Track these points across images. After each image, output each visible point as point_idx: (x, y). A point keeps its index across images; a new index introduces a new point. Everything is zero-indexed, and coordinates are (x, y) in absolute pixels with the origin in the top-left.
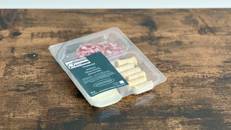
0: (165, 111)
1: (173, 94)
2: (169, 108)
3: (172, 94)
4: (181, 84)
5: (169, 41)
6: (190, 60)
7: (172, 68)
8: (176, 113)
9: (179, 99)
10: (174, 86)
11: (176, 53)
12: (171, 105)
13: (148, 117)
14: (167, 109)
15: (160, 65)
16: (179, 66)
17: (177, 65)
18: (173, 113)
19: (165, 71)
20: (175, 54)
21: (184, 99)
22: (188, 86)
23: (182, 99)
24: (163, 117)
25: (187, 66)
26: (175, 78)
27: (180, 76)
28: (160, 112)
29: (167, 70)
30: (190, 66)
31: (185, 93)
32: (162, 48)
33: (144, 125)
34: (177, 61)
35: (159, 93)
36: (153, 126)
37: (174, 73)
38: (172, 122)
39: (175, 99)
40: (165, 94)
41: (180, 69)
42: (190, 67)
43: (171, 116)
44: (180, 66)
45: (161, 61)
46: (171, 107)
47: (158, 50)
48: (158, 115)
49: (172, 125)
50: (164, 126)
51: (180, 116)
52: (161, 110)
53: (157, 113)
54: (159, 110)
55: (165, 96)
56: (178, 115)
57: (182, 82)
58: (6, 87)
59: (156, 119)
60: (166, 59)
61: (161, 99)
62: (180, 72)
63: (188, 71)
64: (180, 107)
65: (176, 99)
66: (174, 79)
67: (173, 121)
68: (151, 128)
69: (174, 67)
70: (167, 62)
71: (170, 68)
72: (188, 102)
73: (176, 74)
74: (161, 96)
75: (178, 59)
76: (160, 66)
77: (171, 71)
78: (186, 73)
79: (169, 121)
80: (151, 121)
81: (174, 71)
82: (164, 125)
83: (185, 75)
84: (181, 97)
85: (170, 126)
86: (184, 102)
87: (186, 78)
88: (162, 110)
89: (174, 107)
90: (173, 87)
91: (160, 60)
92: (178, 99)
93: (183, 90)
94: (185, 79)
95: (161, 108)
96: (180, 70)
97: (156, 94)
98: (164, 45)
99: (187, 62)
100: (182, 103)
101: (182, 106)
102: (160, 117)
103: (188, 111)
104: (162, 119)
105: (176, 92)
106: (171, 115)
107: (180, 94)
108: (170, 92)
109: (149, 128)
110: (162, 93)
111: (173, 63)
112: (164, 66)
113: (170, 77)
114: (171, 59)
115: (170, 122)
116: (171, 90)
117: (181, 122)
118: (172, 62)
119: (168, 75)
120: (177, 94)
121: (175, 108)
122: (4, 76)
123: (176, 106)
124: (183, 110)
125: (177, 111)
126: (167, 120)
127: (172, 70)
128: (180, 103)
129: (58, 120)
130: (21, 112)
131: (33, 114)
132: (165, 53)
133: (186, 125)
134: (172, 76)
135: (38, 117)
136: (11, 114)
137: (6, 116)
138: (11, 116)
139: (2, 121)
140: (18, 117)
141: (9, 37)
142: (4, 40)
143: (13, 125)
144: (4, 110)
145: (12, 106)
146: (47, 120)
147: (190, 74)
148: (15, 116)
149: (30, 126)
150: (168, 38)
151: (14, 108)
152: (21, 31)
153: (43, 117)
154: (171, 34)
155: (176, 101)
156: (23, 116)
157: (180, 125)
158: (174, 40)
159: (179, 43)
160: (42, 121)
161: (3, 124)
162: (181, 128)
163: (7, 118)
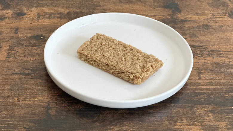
0: (192, 98)
2: (197, 96)
3: (200, 80)
4: (210, 70)
5: (196, 25)
6: (219, 44)
7: (199, 53)
8: (205, 101)
9: (208, 86)
10: (202, 72)
12: (199, 92)
13: (172, 105)
14: (194, 97)
16: (207, 50)
17: (205, 50)
18: (202, 101)
20: (202, 38)
21: (213, 86)
22: (218, 73)
23: (212, 86)
24: (190, 105)
25: (217, 51)
26: (203, 64)
27: (208, 61)
28: (186, 100)
29: (194, 55)
30: (220, 51)
31: (215, 79)
32: (188, 32)
33: (168, 113)
34: (204, 46)
36: (178, 114)
37: (201, 58)
39: (203, 86)
40: (191, 80)
41: (209, 54)
42: (220, 52)
43: (199, 104)
44: (208, 51)
46: (199, 94)
48: (185, 103)
49: (201, 114)
50: (191, 115)
51: (210, 104)
52: (188, 97)
53: (183, 101)
54: (186, 97)
55: (192, 83)
56: (207, 103)
57: (211, 68)
58: (9, 69)
59: (182, 107)
60: (192, 43)
62: (208, 57)
63: (217, 56)
64: (210, 95)
65: (205, 86)
66: (202, 65)
67: (201, 109)
68: (177, 116)
69: (202, 52)
70: (193, 46)
71: (197, 53)
72: (218, 89)
73: (203, 59)
75: (206, 44)
77: (198, 56)
78: (215, 58)
79: (197, 109)
80: (177, 109)
81: (202, 56)
82: (192, 113)
83: (215, 60)
84: (211, 84)
85: (198, 115)
86: (215, 89)
87: (216, 63)
89: (203, 94)
90: (200, 73)
92: (207, 86)
93: (212, 77)
94: (215, 65)
95: (187, 95)
96: (209, 55)
98: (189, 29)
99: (217, 48)
101: (212, 93)
102: (187, 105)
103: (219, 99)
104: (189, 107)
105: (205, 79)
107: (209, 80)
108: (197, 79)
109: (174, 116)
111: (200, 48)
113: (197, 63)
114: (198, 44)
115: (198, 111)
116: (199, 76)
117: (212, 110)
118: (198, 47)
119: (194, 60)
120: (205, 80)
121: (204, 95)
122: (7, 58)
123: (205, 94)
124: (213, 98)
125: (206, 98)
126: (195, 108)
127: (200, 55)
128: (210, 91)
129: (69, 106)
130: (27, 96)
131: (41, 99)
132: (191, 37)
133: (217, 114)
134: (199, 61)
135: (46, 102)
136: (16, 99)
137: (9, 101)
138: (15, 100)
139: (5, 106)
140: (23, 102)
141: (12, 17)
142: (6, 20)
143: (18, 110)
144: (7, 94)
145: (17, 90)
146: (57, 105)
147: (220, 60)
148: (20, 101)
149: (38, 112)
150: (194, 21)
151: (19, 92)
152: (26, 12)
153: (52, 102)
154: (196, 18)
155: (205, 88)
156: (29, 101)
157: (210, 114)
158: (201, 24)
159: (206, 27)
160: (51, 106)
161: (6, 109)
162: (212, 117)
163: (11, 103)
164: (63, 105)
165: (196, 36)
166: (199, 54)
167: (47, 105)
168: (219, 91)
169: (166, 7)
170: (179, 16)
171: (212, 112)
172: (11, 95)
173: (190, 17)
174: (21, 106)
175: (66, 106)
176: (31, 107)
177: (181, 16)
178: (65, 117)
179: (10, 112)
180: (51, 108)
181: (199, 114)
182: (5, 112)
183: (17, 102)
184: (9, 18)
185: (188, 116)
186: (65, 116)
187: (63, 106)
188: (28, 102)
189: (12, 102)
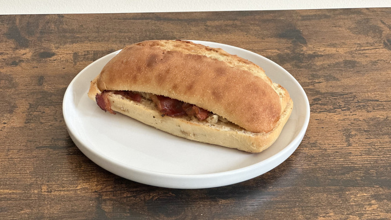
0: (340, 177)
1: (351, 147)
2: (348, 173)
3: (349, 147)
4: (365, 131)
5: (333, 61)
6: (375, 90)
7: (343, 104)
8: (361, 180)
9: (364, 156)
10: (351, 135)
11: (348, 81)
12: (351, 167)
13: (308, 188)
14: (342, 174)
15: (321, 100)
16: (356, 100)
17: (353, 100)
18: (356, 180)
19: (331, 109)
20: (346, 81)
21: (373, 155)
22: (379, 134)
23: (370, 156)
24: (338, 188)
25: (372, 101)
26: (352, 121)
27: (360, 117)
28: (330, 180)
29: (335, 108)
30: (378, 101)
31: (374, 145)
32: (320, 73)
33: (302, 201)
34: (351, 93)
35: (324, 147)
36: (320, 203)
37: (348, 113)
38: (357, 196)
39: (356, 157)
40: (335, 148)
41: (360, 106)
42: (378, 103)
43: (353, 186)
44: (359, 102)
45: (321, 94)
46: (351, 169)
47: (313, 76)
48: (329, 185)
49: (357, 201)
50: (342, 203)
51: (371, 185)
52: (333, 175)
53: (325, 181)
54: (329, 175)
55: (337, 152)
56: (366, 183)
57: (366, 127)
58: (30, 141)
59: (324, 192)
60: (330, 90)
61: (330, 156)
62: (359, 110)
63: (374, 109)
64: (369, 170)
65: (359, 157)
66: (350, 123)
67: (358, 194)
68: (317, 207)
69: (347, 103)
70: (332, 94)
71: (340, 105)
72: (382, 160)
73: (351, 114)
74: (329, 151)
75: (352, 91)
76: (320, 102)
77: (343, 110)
78: (371, 112)
79: (351, 194)
80: (316, 194)
81: (349, 109)
82: (343, 200)
83: (370, 115)
84: (369, 153)
85: (353, 204)
86: (376, 161)
87: (372, 120)
88: (335, 175)
89: (357, 170)
90: (349, 136)
91: (318, 93)
92: (362, 157)
93: (370, 141)
94: (372, 123)
95: (331, 171)
96: (360, 108)
97: (319, 149)
98: (323, 68)
99: (372, 95)
100: (370, 163)
101: (372, 167)
102: (333, 187)
103: (386, 176)
104: (336, 191)
105: (358, 145)
106: (353, 184)
107: (364, 147)
108: (345, 145)
110: (330, 146)
111: (345, 96)
112: (328, 102)
113: (342, 120)
114: (340, 90)
115: (352, 196)
116: (348, 141)
117: (375, 195)
118: (341, 95)
119: (336, 116)
120: (359, 147)
121: (359, 172)
122: (26, 123)
123: (361, 168)
124: (375, 175)
125: (364, 176)
126: (347, 193)
127: (345, 109)
129: (134, 196)
130: (63, 183)
131: (87, 186)
132: (327, 80)
133: (385, 201)
134: (345, 117)
135: (95, 192)
136: (44, 188)
137: (34, 192)
138: (43, 191)
139: (26, 200)
140: (57, 193)
141: (33, 60)
142: (23, 64)
143: (49, 206)
144: (29, 181)
145: (45, 174)
146: (114, 196)
147: (380, 115)
148: (51, 192)
149: (83, 209)
150: (330, 56)
151: (48, 177)
152: (54, 50)
153: (106, 192)
154: (333, 50)
155: (360, 159)
156: (68, 191)
157: (373, 202)
158: (341, 60)
159: (350, 65)
160: (104, 198)
161: (29, 206)
162: (376, 206)
163: (37, 196)
164: (125, 195)
165: (335, 79)
166: (343, 106)
167: (97, 196)
168: (383, 163)
169: (281, 36)
170: (305, 49)
171: (377, 197)
172: (37, 183)
173: (322, 50)
174: (53, 200)
175: (130, 197)
176: (70, 201)
177: (307, 50)
178: (128, 215)
179: (35, 211)
180: (105, 200)
181: (355, 201)
182: (28, 211)
183: (47, 193)
184: (28, 61)
185: (337, 206)
186: (128, 213)
187: (125, 197)
188: (66, 193)
189: (38, 194)
